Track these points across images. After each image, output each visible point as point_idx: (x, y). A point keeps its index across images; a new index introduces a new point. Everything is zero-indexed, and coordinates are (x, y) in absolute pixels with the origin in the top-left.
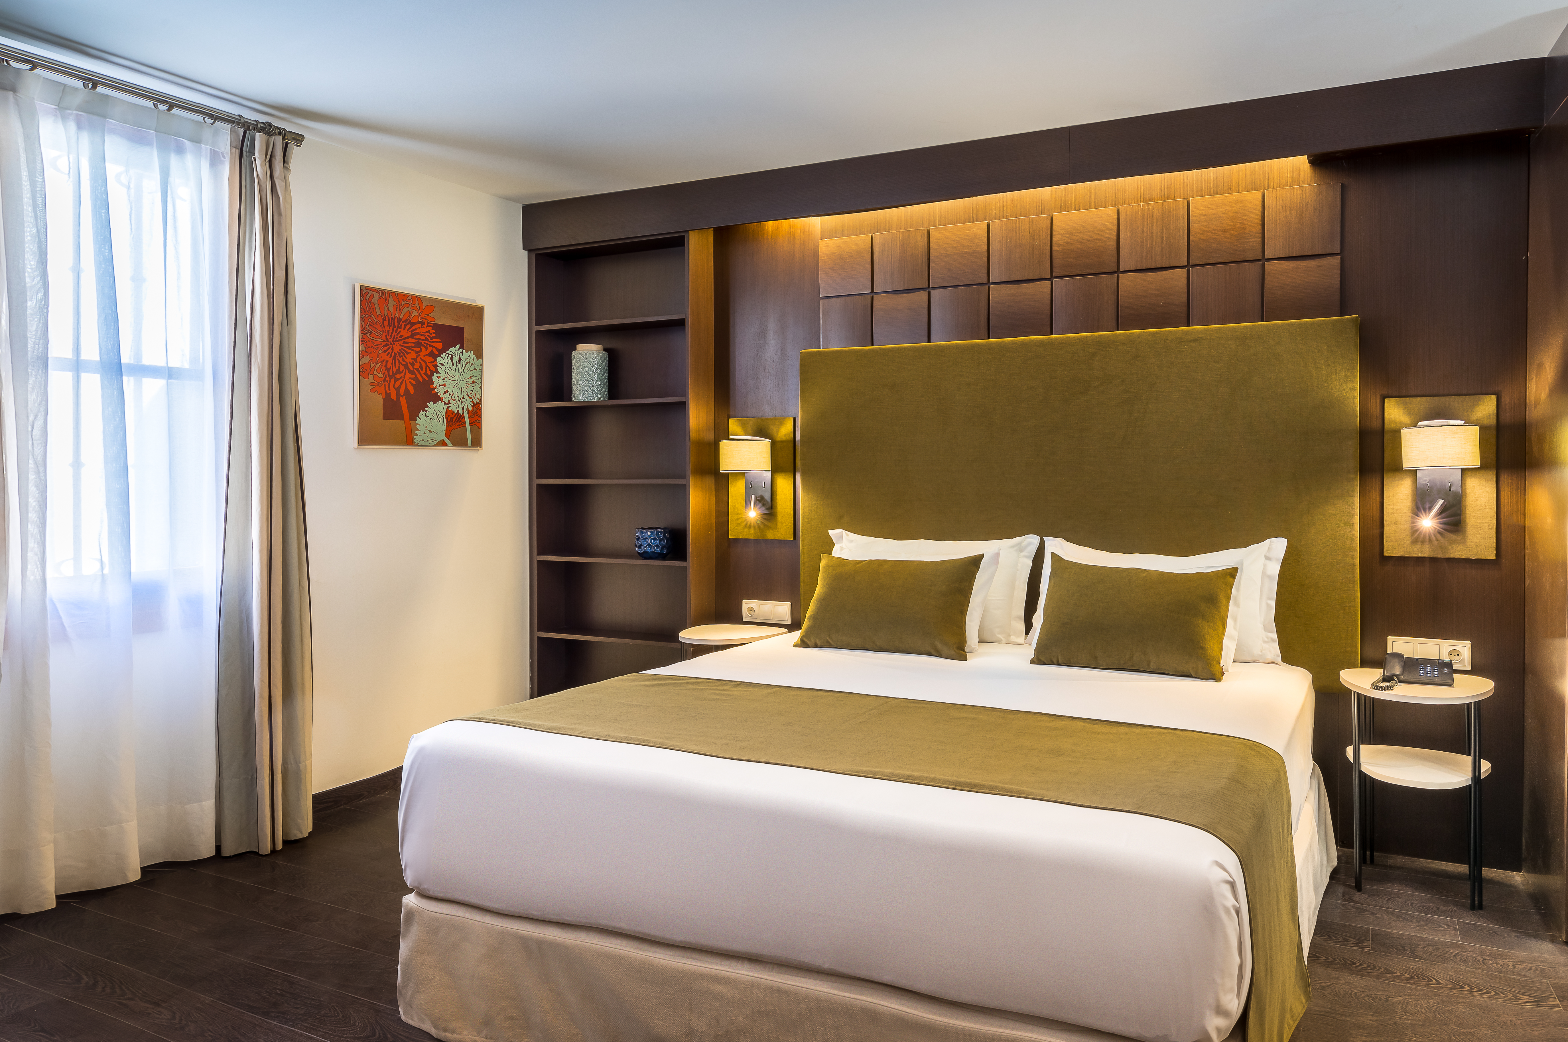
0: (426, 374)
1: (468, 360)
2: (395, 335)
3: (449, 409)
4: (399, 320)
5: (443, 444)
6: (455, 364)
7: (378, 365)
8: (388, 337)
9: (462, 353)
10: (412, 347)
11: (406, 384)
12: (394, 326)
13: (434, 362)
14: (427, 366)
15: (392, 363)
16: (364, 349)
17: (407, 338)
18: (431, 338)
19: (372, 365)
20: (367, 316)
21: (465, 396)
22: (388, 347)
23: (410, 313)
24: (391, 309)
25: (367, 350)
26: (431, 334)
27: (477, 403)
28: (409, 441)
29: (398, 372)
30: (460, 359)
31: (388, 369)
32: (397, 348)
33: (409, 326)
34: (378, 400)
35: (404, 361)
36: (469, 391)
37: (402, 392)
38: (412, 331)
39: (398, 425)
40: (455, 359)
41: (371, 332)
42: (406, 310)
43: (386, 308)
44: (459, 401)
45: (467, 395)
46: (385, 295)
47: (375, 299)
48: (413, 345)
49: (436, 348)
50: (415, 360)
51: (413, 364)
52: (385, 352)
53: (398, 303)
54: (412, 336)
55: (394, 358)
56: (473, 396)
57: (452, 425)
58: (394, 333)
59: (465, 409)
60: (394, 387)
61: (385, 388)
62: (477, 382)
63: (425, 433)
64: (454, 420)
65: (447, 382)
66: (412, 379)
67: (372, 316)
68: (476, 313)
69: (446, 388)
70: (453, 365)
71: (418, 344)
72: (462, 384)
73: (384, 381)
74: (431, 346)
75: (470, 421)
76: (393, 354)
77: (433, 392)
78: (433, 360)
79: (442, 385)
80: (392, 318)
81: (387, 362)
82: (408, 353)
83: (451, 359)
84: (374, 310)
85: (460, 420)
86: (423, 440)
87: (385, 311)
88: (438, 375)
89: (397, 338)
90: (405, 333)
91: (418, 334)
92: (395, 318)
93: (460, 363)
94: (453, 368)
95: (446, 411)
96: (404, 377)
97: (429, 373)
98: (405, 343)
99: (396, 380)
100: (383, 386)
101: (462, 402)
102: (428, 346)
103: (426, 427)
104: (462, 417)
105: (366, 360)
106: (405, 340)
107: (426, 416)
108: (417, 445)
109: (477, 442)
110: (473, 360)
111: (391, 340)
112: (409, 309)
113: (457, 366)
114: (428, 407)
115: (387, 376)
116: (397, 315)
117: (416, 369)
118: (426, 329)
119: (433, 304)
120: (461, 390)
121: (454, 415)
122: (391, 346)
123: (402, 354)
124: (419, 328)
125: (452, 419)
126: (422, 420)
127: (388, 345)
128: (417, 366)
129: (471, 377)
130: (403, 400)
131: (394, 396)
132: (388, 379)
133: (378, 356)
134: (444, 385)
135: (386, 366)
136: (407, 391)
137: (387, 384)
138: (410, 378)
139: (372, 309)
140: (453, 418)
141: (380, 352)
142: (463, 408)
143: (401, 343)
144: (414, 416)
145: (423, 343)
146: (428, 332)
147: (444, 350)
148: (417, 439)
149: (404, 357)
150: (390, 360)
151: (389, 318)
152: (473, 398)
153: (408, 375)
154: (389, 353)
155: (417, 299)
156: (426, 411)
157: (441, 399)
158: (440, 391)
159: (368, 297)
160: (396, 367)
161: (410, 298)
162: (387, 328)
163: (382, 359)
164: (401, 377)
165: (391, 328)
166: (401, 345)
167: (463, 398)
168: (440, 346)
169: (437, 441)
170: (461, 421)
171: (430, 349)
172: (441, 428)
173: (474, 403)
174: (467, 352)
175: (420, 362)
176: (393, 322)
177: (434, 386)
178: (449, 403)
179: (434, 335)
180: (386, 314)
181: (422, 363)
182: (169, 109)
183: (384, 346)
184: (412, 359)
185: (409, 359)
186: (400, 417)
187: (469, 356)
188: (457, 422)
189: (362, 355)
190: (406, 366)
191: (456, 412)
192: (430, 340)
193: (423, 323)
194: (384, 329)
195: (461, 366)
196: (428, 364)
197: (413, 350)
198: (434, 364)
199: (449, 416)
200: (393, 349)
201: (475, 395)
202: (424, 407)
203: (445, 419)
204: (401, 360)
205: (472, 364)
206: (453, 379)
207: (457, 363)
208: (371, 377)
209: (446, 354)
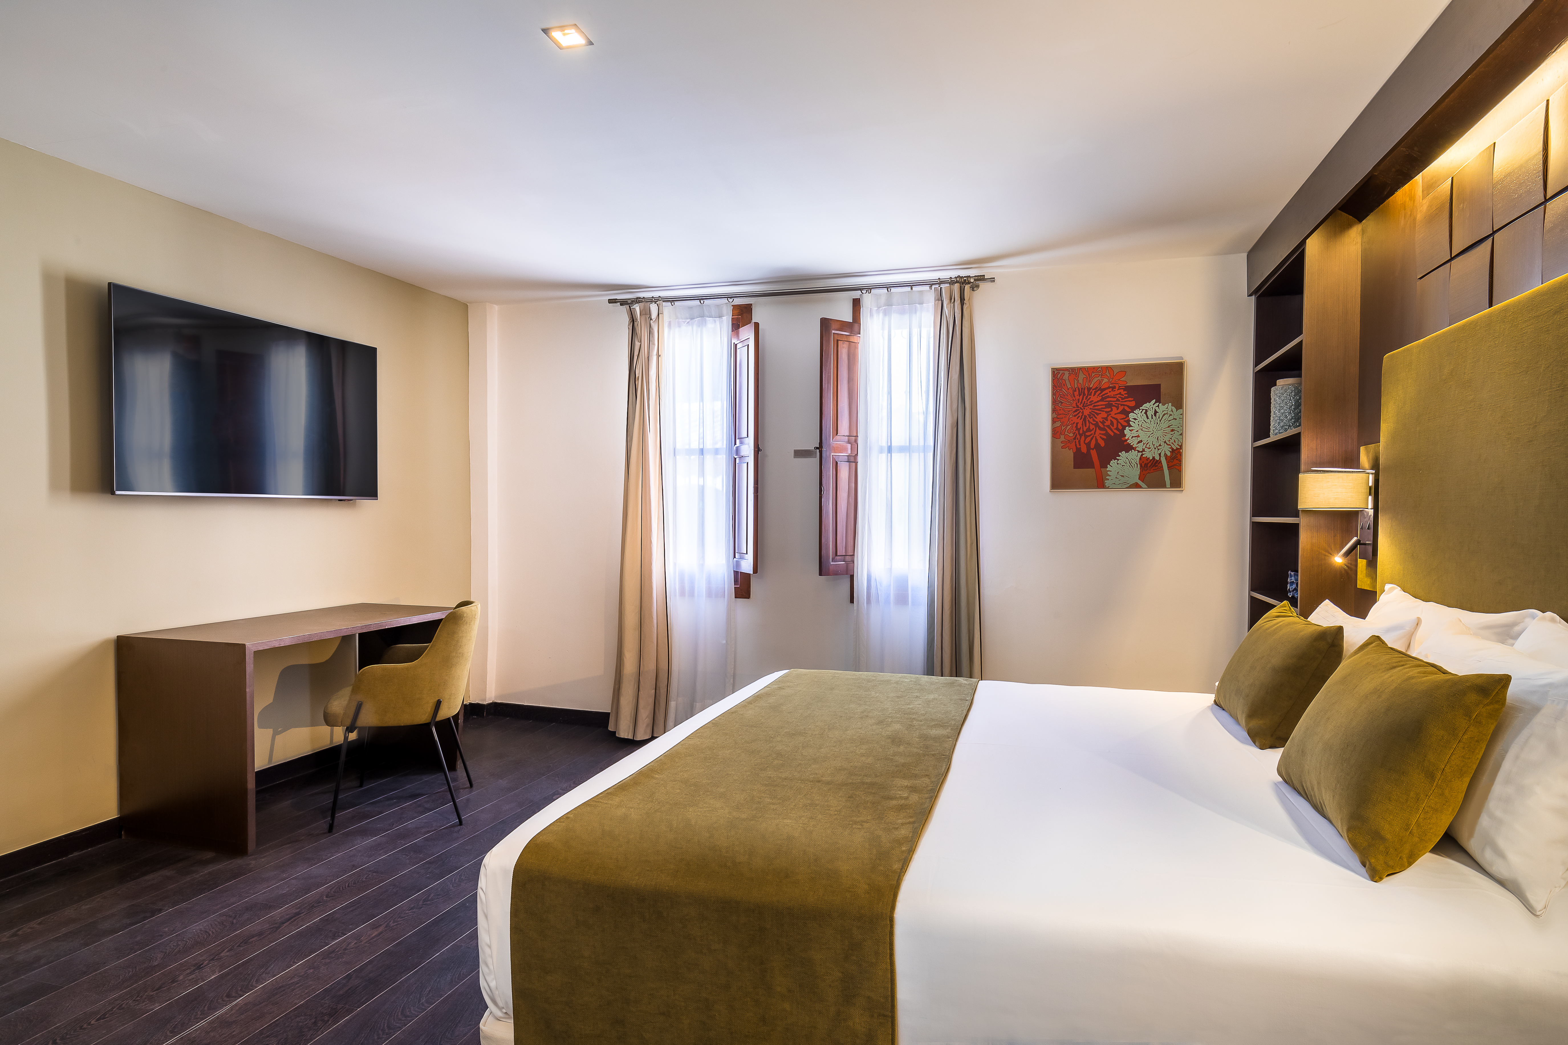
0: (1117, 429)
1: (1165, 412)
2: (1085, 402)
3: (1143, 456)
4: (1089, 389)
5: (1137, 486)
6: (1150, 417)
7: (1069, 427)
8: (1078, 404)
9: (1158, 406)
10: (1102, 408)
11: (1096, 440)
12: (1084, 394)
13: (1126, 418)
14: (1118, 422)
15: (1083, 423)
16: (1056, 416)
17: (1098, 402)
18: (1123, 399)
19: (1063, 428)
20: (1058, 391)
21: (1162, 444)
22: (1078, 412)
23: (1100, 382)
24: (1081, 381)
25: (1058, 417)
26: (1123, 395)
27: (1177, 449)
28: (1100, 484)
29: (1089, 430)
30: (1156, 412)
31: (1078, 430)
32: (1087, 412)
33: (1099, 392)
34: (1069, 455)
35: (1094, 420)
36: (1167, 439)
37: (1092, 445)
38: (1102, 396)
39: (1090, 472)
40: (1150, 413)
41: (1062, 403)
42: (1096, 379)
43: (1076, 382)
44: (1155, 448)
45: (1165, 442)
46: (1074, 372)
47: (1066, 377)
48: (1104, 406)
49: (1128, 406)
50: (1106, 419)
51: (1103, 423)
52: (1075, 416)
53: (1088, 375)
54: (1102, 400)
55: (1085, 420)
56: (1172, 443)
57: (1147, 470)
58: (1084, 400)
59: (1162, 455)
60: (1084, 443)
61: (1076, 445)
62: (1178, 430)
63: (1116, 478)
64: (1149, 465)
65: (1141, 433)
66: (1102, 434)
67: (1063, 390)
68: (1176, 370)
69: (1139, 439)
70: (1148, 418)
71: (1109, 405)
72: (1159, 434)
73: (1075, 439)
74: (1122, 405)
75: (1168, 465)
76: (1083, 417)
77: (1125, 443)
78: (1125, 417)
79: (1136, 437)
80: (1082, 389)
81: (1077, 423)
82: (1098, 414)
83: (1146, 413)
84: (1065, 385)
85: (1157, 464)
86: (1114, 484)
87: (1076, 384)
88: (1131, 428)
89: (1087, 403)
90: (1095, 398)
91: (1108, 397)
92: (1085, 388)
93: (1155, 415)
94: (1148, 421)
95: (1140, 459)
96: (1095, 433)
97: (1120, 427)
98: (1095, 406)
99: (1086, 437)
100: (1074, 443)
101: (1158, 449)
102: (1120, 405)
103: (1118, 473)
104: (1160, 462)
105: (1058, 424)
106: (1095, 404)
107: (1118, 464)
108: (1108, 488)
109: (1177, 483)
110: (1172, 411)
111: (1081, 406)
112: (1099, 378)
113: (1152, 418)
114: (1119, 456)
115: (1078, 435)
116: (1087, 385)
117: (1107, 426)
118: (1117, 392)
119: (1124, 370)
120: (1158, 439)
121: (1149, 461)
122: (1081, 411)
123: (1092, 416)
124: (1110, 392)
125: (1146, 465)
126: (1113, 467)
127: (1079, 410)
128: (1108, 423)
129: (1169, 426)
130: (1094, 453)
131: (1084, 449)
132: (1078, 436)
133: (1069, 420)
134: (1138, 436)
135: (1076, 426)
136: (1097, 445)
137: (1077, 441)
138: (1100, 434)
139: (1063, 385)
140: (1148, 463)
141: (1071, 416)
142: (1160, 454)
143: (1091, 407)
144: (1105, 463)
145: (1114, 404)
146: (1120, 394)
147: (1138, 406)
148: (1107, 483)
149: (1094, 418)
150: (1080, 422)
151: (1079, 389)
152: (1171, 444)
153: (1098, 431)
154: (1079, 416)
155: (1108, 369)
156: (1118, 460)
157: (1134, 449)
158: (1133, 442)
159: (1059, 376)
160: (1086, 426)
161: (1100, 369)
162: (1077, 397)
163: (1072, 422)
164: (1092, 434)
165: (1081, 396)
166: (1090, 409)
167: (1160, 445)
168: (1133, 404)
169: (1130, 484)
170: (1157, 466)
171: (1121, 408)
172: (1135, 473)
173: (1173, 449)
174: (1164, 405)
175: (1111, 420)
176: (1084, 392)
177: (1126, 438)
178: (1144, 450)
179: (1126, 395)
180: (1076, 386)
181: (1113, 420)
182: (912, 289)
183: (1074, 412)
184: (1102, 418)
185: (1099, 418)
186: (1091, 465)
187: (1167, 408)
188: (1153, 467)
189: (1054, 421)
190: (1097, 425)
191: (1151, 458)
192: (1121, 401)
193: (1114, 388)
194: (1074, 398)
195: (1157, 417)
196: (1119, 420)
197: (1104, 411)
198: (1126, 419)
199: (1143, 462)
200: (1083, 413)
201: (1175, 442)
202: (1115, 456)
203: (1139, 465)
204: (1091, 420)
205: (1171, 415)
206: (1148, 430)
207: (1152, 415)
208: (1062, 437)
209: (1140, 409)
